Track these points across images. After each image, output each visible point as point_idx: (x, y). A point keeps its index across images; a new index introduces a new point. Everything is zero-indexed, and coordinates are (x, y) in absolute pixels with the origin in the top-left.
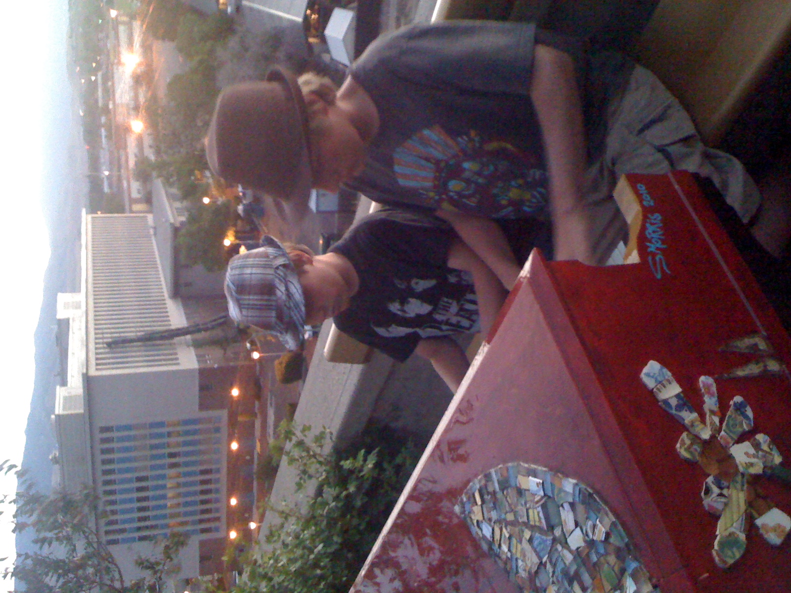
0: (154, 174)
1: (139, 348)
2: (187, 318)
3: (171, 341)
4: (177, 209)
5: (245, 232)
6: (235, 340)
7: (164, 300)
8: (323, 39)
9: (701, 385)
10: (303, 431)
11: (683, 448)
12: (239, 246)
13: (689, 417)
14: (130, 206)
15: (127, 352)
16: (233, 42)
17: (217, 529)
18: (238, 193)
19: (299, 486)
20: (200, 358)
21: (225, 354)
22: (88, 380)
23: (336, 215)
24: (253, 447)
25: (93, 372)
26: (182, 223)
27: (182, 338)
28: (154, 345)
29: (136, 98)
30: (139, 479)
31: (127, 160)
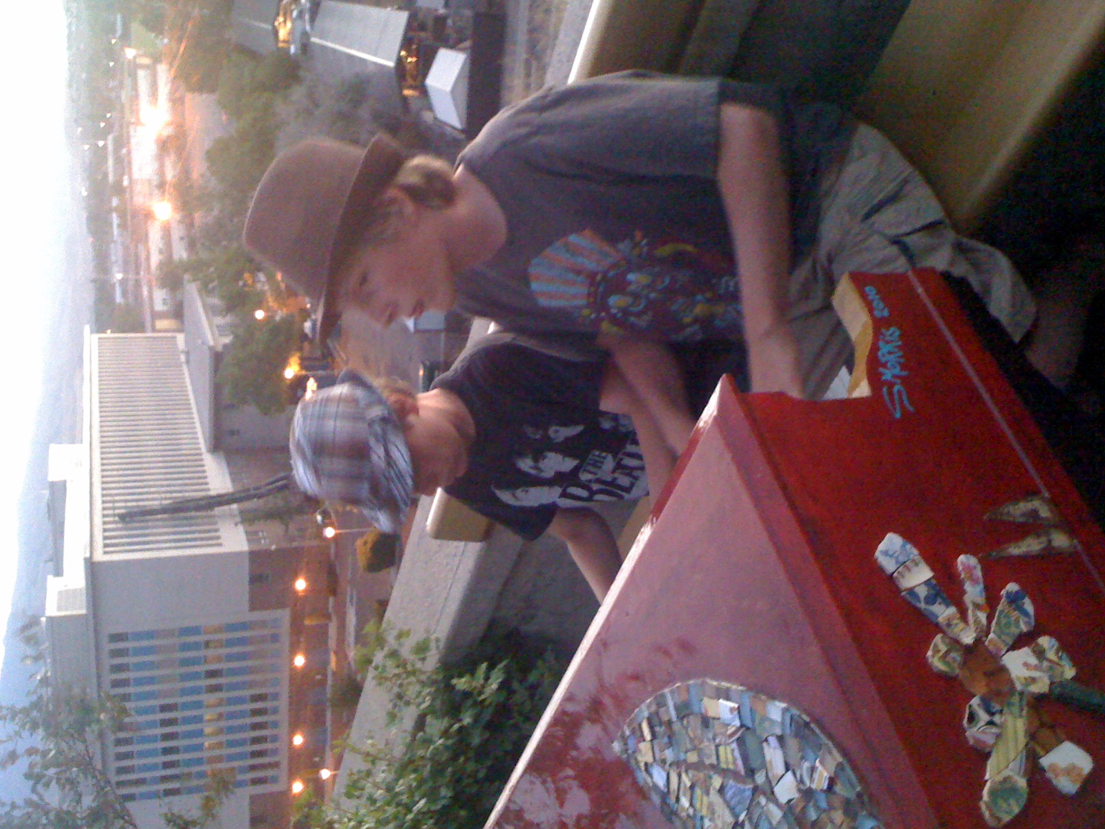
0: (187, 277)
1: (167, 523)
2: (233, 481)
3: (210, 513)
4: (218, 327)
5: (316, 359)
6: (300, 511)
7: (200, 454)
8: (424, 91)
9: (960, 568)
10: (399, 636)
11: (937, 657)
12: (306, 378)
13: (943, 612)
14: (153, 322)
15: (147, 528)
16: (298, 93)
17: (274, 780)
18: (305, 304)
19: (392, 717)
20: (251, 536)
21: (286, 530)
22: (92, 568)
23: (443, 335)
24: (326, 662)
25: (99, 556)
26: (225, 346)
27: (226, 508)
28: (186, 518)
29: (161, 171)
30: (164, 708)
31: (148, 258)
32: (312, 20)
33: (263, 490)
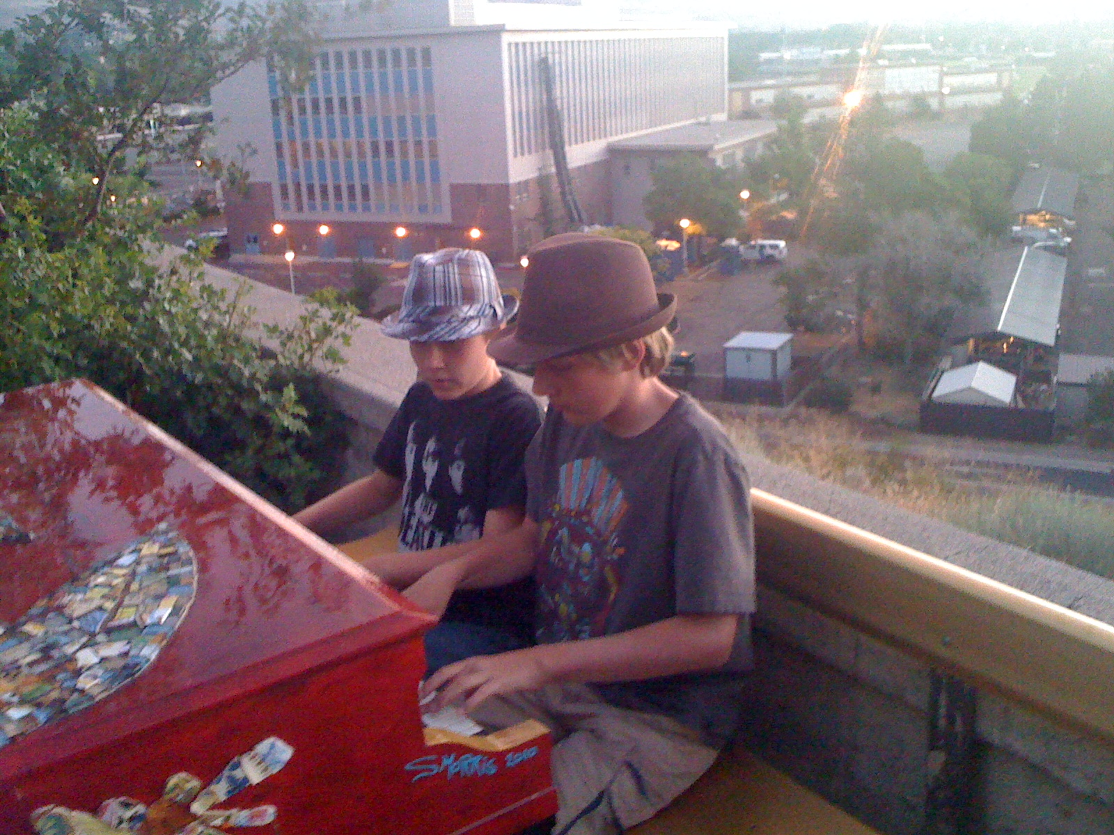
0: (784, 123)
1: (538, 103)
2: (579, 168)
3: (547, 146)
4: (733, 154)
5: (699, 247)
7: (605, 136)
8: (971, 360)
9: (264, 807)
10: (344, 335)
12: (679, 240)
13: (220, 790)
14: (738, 90)
16: (968, 233)
17: (286, 207)
18: (755, 239)
20: (523, 186)
21: (529, 219)
22: (495, 32)
23: (720, 375)
24: (398, 258)
25: (506, 38)
26: (713, 161)
27: (552, 162)
28: (542, 123)
29: (893, 97)
30: (357, 101)
31: (804, 84)
32: (1046, 248)
33: (569, 198)
